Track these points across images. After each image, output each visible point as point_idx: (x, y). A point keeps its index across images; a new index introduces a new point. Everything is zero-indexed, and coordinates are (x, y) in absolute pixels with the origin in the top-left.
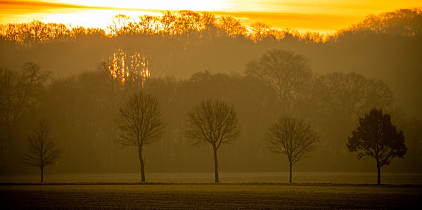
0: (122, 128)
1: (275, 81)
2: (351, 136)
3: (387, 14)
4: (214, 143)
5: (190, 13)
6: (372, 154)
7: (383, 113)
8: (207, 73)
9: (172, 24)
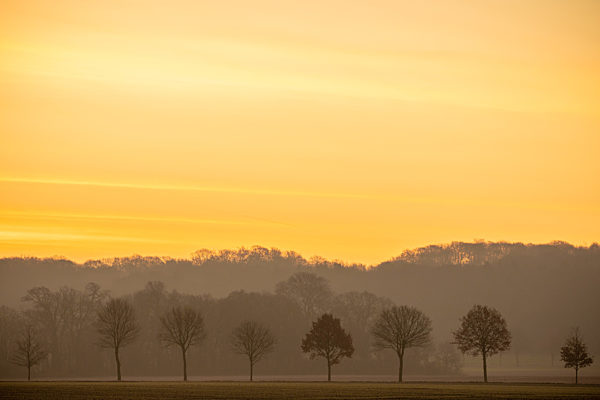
0: (101, 331)
1: (301, 299)
2: (305, 338)
3: (419, 249)
4: (183, 346)
5: (260, 248)
6: (323, 354)
7: (334, 317)
8: (242, 291)
9: (246, 257)
